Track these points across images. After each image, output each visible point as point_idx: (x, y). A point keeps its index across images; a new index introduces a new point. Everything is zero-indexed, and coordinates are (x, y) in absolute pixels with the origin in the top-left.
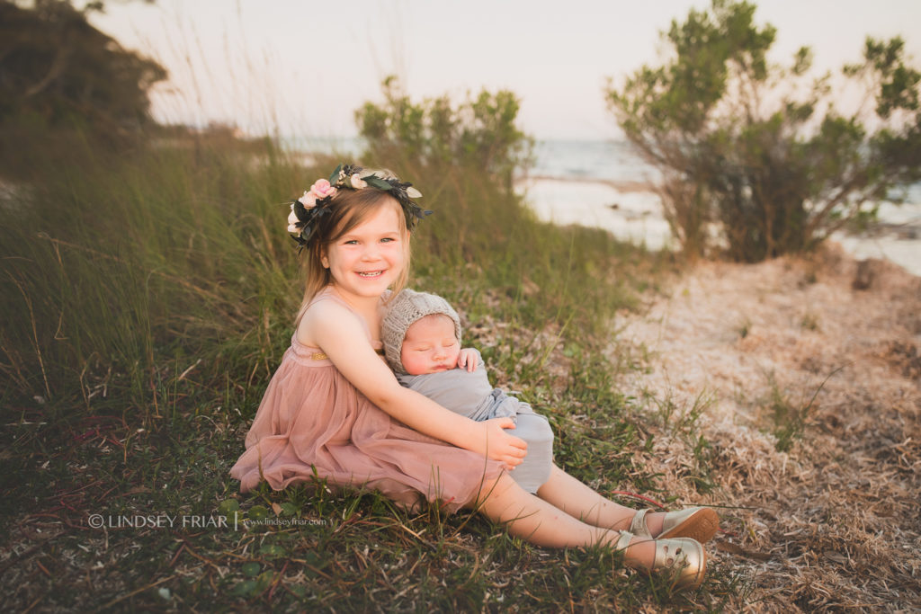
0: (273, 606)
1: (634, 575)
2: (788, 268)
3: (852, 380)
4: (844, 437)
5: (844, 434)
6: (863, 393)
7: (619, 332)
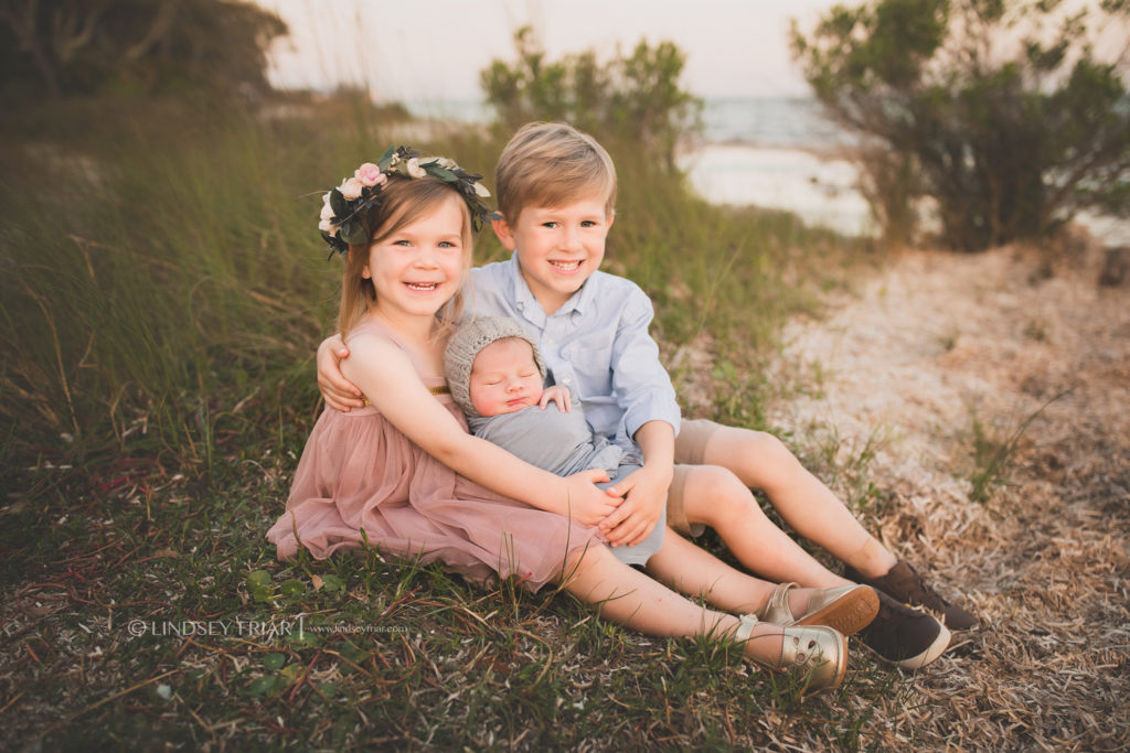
0: (293, 710)
1: (757, 673)
2: (1017, 258)
3: (1083, 406)
4: (1063, 482)
5: (1065, 478)
6: (1094, 424)
7: (790, 344)
